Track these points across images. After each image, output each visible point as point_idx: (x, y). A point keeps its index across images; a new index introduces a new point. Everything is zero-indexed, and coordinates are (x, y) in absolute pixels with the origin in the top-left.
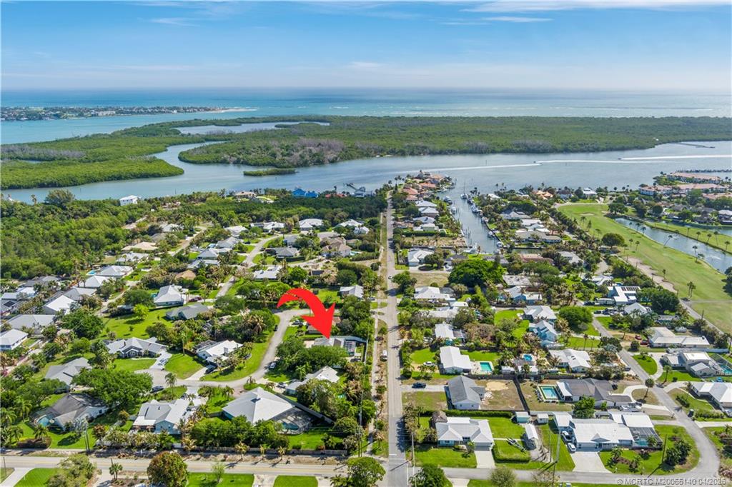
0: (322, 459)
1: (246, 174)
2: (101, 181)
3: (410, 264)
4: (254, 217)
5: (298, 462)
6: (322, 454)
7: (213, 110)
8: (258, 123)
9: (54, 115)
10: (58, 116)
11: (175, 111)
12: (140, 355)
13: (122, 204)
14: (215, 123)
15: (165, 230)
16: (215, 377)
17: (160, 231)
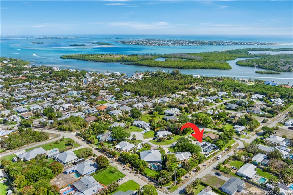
0: (150, 182)
1: (256, 72)
2: (199, 68)
3: (285, 124)
4: (236, 90)
5: (142, 179)
6: (152, 180)
7: (274, 44)
8: (290, 51)
9: (210, 44)
10: (211, 44)
11: (256, 44)
12: (141, 127)
13: (194, 77)
14: (268, 50)
15: (196, 89)
16: (154, 142)
17: (195, 88)
